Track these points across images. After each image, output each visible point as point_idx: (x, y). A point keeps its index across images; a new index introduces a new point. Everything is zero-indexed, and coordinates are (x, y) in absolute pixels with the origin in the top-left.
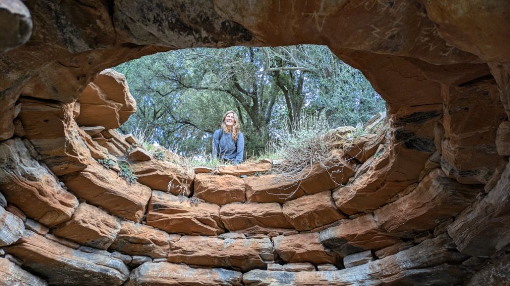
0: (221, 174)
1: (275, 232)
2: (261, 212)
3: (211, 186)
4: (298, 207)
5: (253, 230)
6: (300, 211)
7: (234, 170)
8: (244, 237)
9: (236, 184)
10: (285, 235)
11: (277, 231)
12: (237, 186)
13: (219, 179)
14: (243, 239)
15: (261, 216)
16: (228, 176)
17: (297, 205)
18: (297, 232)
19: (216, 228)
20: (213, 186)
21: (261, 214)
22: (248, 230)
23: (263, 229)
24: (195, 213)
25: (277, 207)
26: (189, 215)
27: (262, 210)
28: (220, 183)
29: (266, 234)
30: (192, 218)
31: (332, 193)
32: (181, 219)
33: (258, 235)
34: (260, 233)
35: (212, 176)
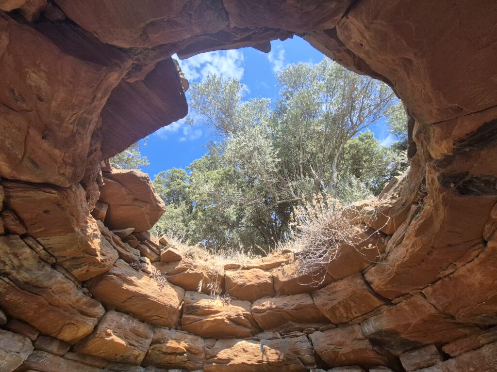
0: (248, 268)
1: (311, 327)
2: (293, 305)
3: (240, 281)
4: (329, 295)
5: (287, 327)
6: (332, 300)
7: (260, 263)
8: (279, 336)
9: (263, 277)
10: (322, 331)
11: (312, 327)
12: (264, 279)
13: (247, 273)
14: (278, 339)
15: (293, 309)
16: (255, 269)
17: (328, 293)
18: (334, 326)
19: (250, 328)
20: (242, 281)
21: (293, 307)
22: (282, 328)
23: (298, 326)
24: (227, 313)
25: (308, 298)
26: (221, 316)
27: (292, 303)
28: (248, 278)
29: (301, 330)
30: (225, 318)
31: (363, 275)
32: (214, 320)
33: (294, 333)
34: (295, 330)
35: (241, 271)
